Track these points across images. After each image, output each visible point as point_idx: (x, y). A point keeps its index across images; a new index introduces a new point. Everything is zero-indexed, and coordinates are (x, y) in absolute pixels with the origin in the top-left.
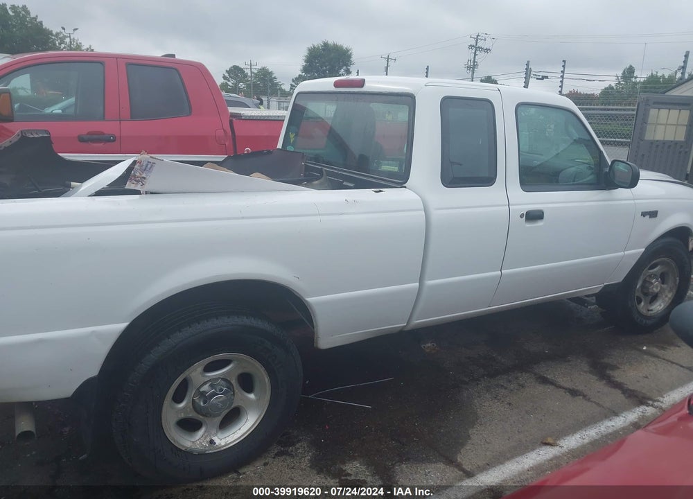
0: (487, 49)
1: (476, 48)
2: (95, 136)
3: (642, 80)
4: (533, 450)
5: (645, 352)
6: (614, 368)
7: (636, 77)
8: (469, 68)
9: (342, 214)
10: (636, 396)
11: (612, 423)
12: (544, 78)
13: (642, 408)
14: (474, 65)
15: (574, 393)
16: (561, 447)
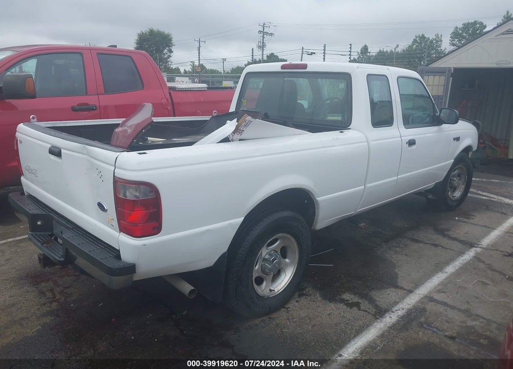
0: (271, 34)
1: (263, 33)
2: (84, 107)
3: (374, 54)
4: (434, 275)
5: (458, 221)
6: (448, 230)
7: (370, 53)
8: (259, 47)
9: (333, 146)
10: (467, 243)
11: (463, 258)
12: (312, 54)
13: (474, 249)
14: (263, 45)
15: (436, 245)
16: (447, 272)
